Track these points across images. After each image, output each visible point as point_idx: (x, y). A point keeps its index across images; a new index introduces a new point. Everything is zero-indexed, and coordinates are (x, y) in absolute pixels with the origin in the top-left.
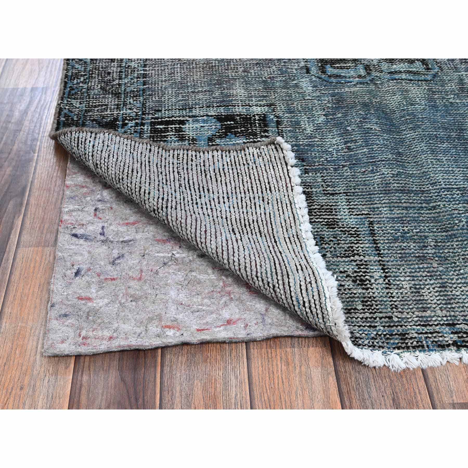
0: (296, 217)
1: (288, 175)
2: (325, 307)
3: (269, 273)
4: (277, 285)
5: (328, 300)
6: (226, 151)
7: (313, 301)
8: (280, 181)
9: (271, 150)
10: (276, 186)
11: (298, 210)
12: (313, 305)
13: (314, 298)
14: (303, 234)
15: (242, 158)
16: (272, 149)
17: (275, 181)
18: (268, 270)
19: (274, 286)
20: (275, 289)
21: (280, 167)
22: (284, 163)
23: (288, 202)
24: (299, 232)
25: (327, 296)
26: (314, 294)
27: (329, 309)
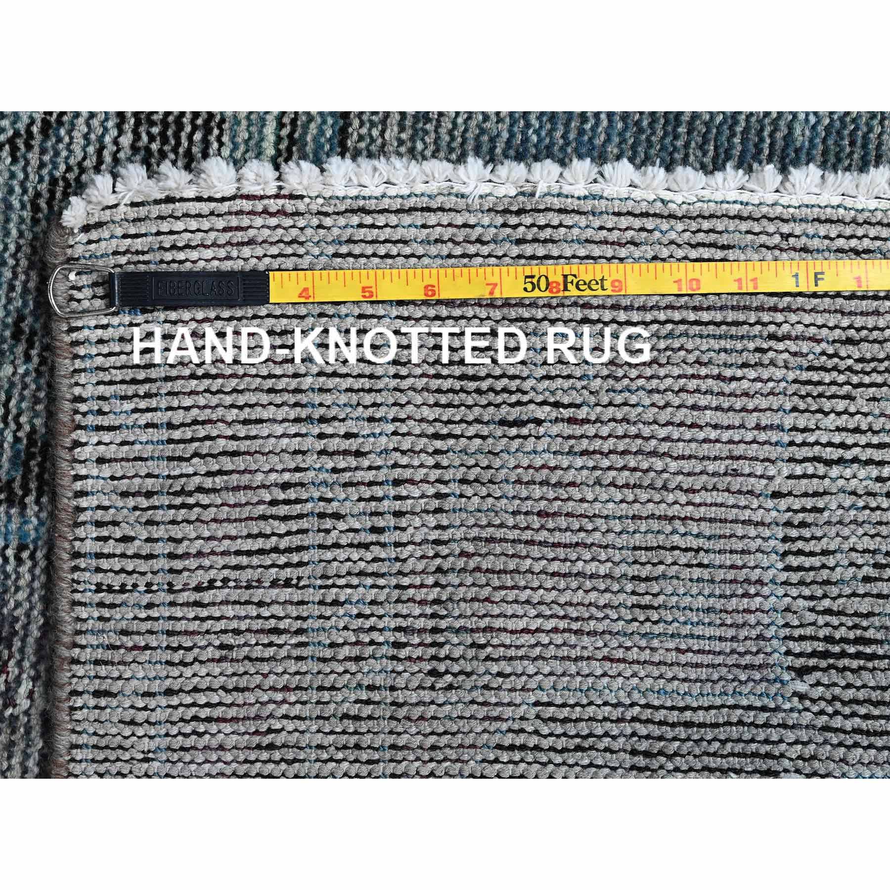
0: (424, 202)
1: (223, 200)
2: (867, 214)
3: (728, 344)
4: (772, 328)
5: (849, 202)
6: (76, 412)
7: (841, 242)
8: (252, 233)
9: (93, 246)
10: (274, 250)
11: (392, 191)
12: (853, 243)
13: (833, 236)
14: (501, 191)
15: (110, 354)
16: (90, 242)
17: (246, 251)
18: (715, 344)
19: (772, 337)
20: (780, 334)
21: (179, 226)
22: (166, 209)
23: (355, 220)
24: (489, 203)
25: (836, 200)
26: (822, 234)
27: (873, 204)
